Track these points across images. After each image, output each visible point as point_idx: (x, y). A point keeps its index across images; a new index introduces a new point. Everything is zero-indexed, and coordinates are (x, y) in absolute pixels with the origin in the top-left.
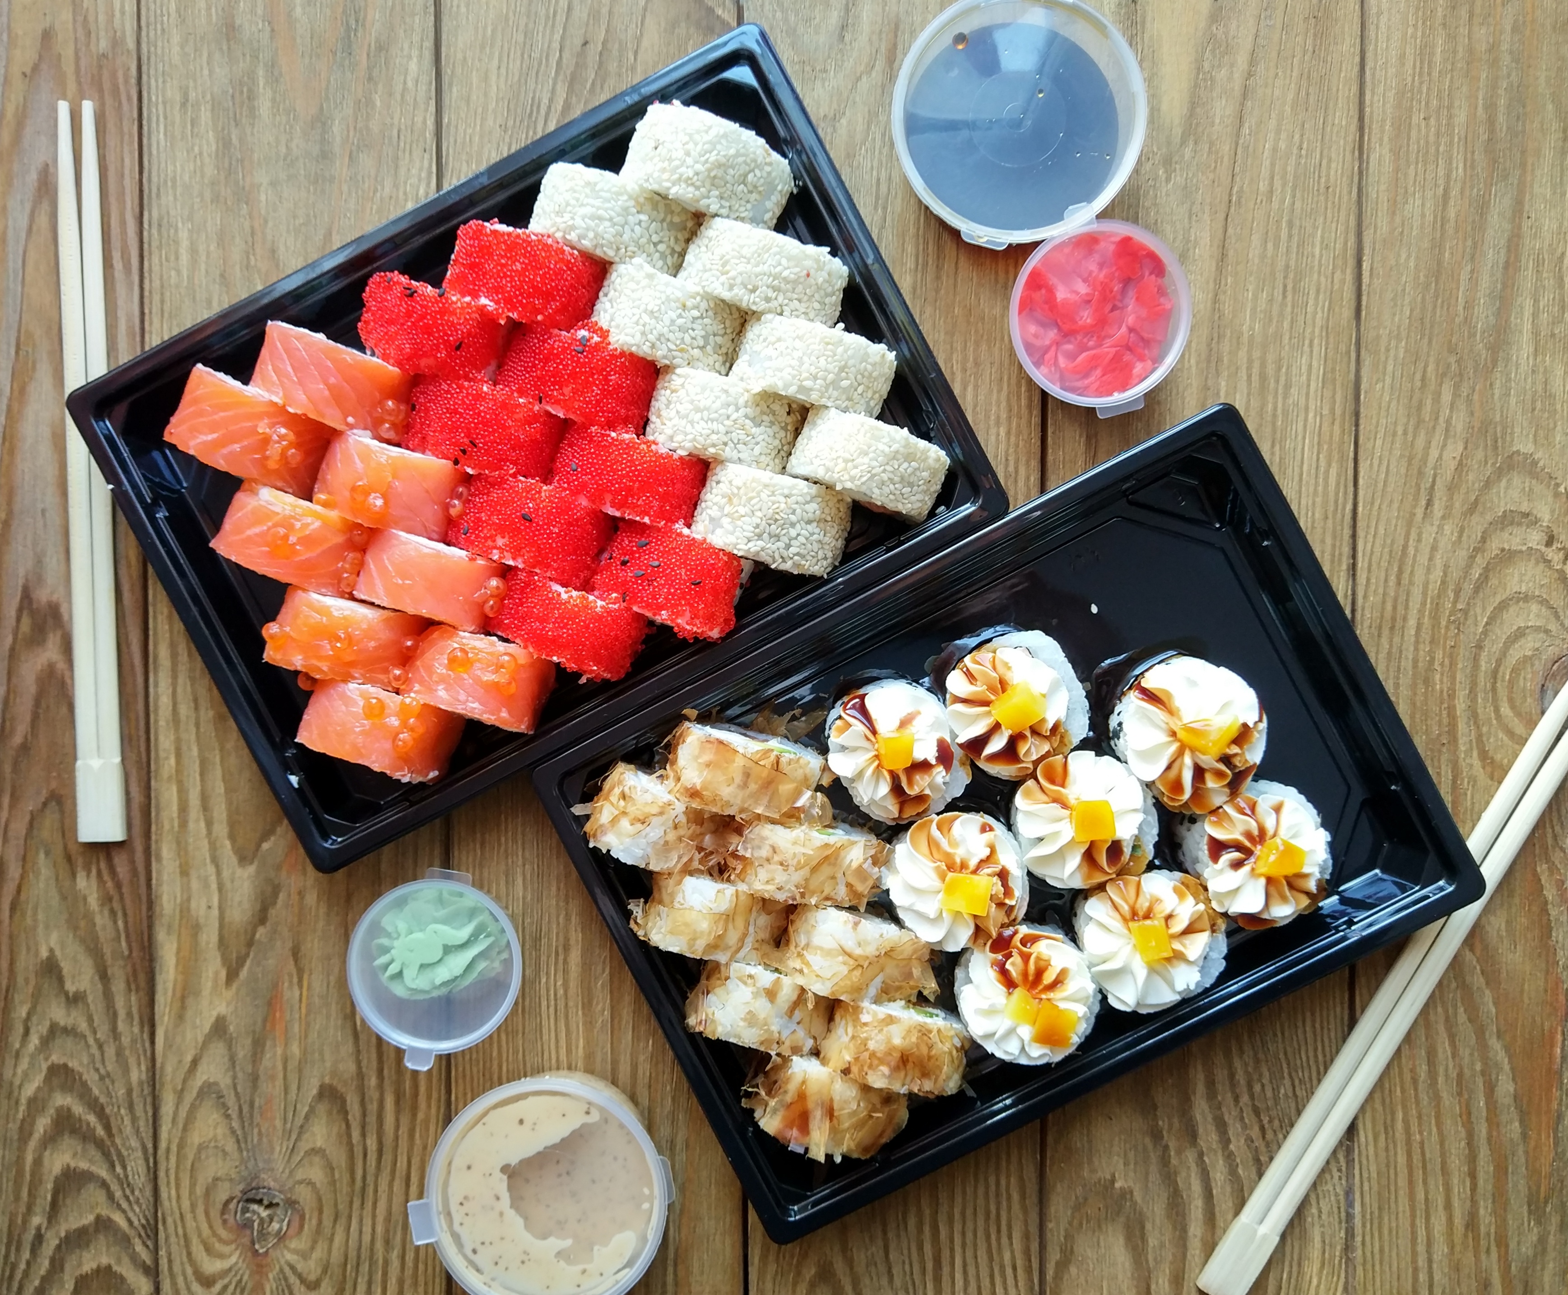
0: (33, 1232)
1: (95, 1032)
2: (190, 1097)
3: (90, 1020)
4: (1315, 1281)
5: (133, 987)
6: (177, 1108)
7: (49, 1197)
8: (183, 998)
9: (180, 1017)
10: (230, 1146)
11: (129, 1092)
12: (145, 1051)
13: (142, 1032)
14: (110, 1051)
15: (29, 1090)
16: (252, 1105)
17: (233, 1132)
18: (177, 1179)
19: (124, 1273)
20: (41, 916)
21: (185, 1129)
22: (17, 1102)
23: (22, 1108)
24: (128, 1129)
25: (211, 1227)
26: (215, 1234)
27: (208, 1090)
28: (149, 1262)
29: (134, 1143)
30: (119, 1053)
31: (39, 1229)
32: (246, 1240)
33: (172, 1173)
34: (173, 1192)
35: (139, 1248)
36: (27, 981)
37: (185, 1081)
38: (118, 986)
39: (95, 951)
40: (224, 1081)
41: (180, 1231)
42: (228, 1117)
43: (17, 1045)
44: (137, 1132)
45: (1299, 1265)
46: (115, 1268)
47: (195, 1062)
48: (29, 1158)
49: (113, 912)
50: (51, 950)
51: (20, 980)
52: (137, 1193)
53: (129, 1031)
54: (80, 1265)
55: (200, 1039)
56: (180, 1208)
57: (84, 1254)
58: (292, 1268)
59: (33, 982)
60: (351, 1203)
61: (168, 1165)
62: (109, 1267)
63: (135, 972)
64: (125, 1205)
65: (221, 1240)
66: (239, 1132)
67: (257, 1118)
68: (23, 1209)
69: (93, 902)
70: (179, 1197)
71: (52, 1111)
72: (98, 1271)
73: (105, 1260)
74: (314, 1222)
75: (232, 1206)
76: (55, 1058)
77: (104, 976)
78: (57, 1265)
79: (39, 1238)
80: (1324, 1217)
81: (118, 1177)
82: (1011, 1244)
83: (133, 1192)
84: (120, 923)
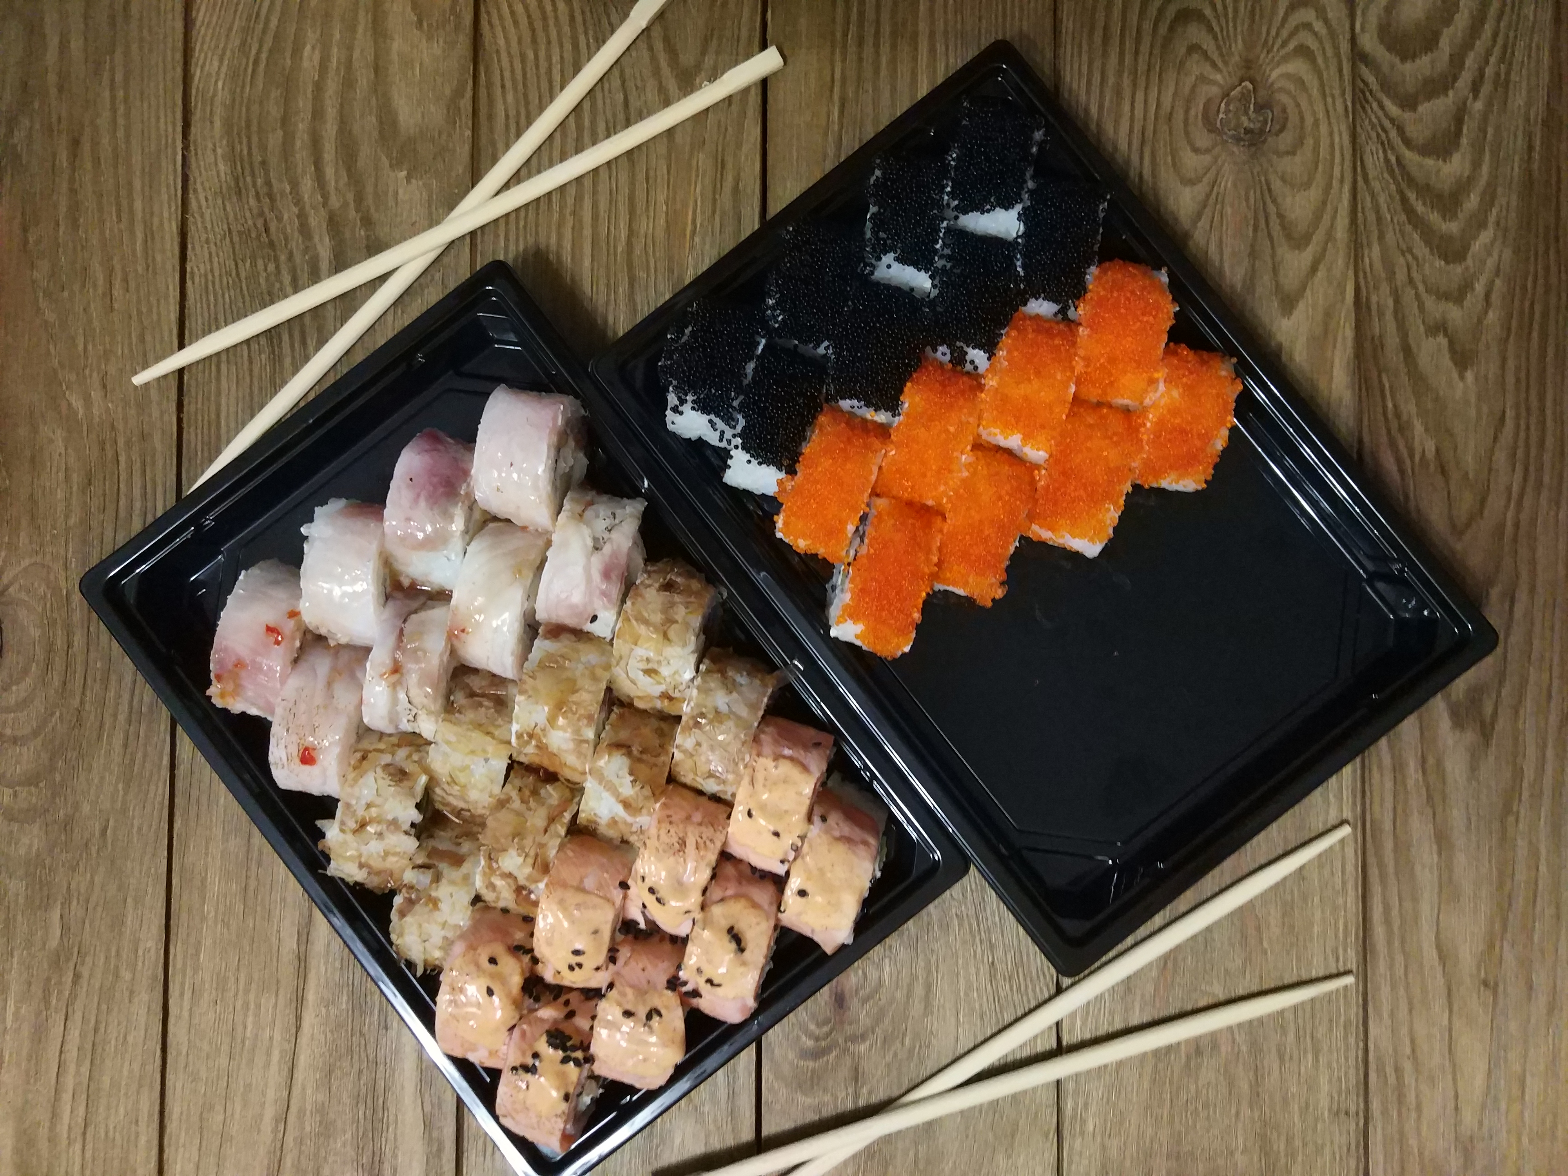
0: (1481, 95)
1: (1417, 296)
2: (1319, 236)
3: (1421, 307)
4: (220, 84)
5: (1377, 342)
6: (1332, 225)
7: (1465, 131)
8: (1326, 331)
9: (1328, 315)
10: (1277, 185)
11: (1381, 237)
12: (1365, 277)
13: (1368, 299)
14: (1401, 276)
15: (1486, 236)
16: (1256, 228)
17: (1274, 201)
18: (1332, 154)
19: (1387, 54)
20: (1473, 412)
21: (1324, 203)
22: (1498, 223)
23: (1492, 218)
24: (1382, 199)
25: (1298, 105)
26: (1294, 98)
27: (1299, 242)
28: (1363, 67)
29: (1376, 185)
30: (1391, 275)
31: (1476, 97)
32: (1262, 93)
33: (1337, 160)
34: (1337, 140)
35: (1371, 79)
36: (1488, 347)
37: (1325, 250)
38: (1392, 341)
39: (1417, 378)
40: (1285, 252)
41: (1329, 100)
42: (1280, 216)
43: (1498, 282)
44: (1373, 196)
45: (234, 100)
46: (1397, 60)
47: (1314, 269)
48: (1485, 169)
49: (1398, 415)
50: (1462, 377)
51: (1494, 350)
52: (1374, 135)
53: (1382, 298)
54: (1433, 62)
55: (1308, 292)
56: (1330, 123)
57: (1428, 73)
58: (1214, 65)
59: (1481, 346)
60: (1155, 132)
61: (1341, 168)
62: (1403, 59)
63: (1375, 357)
64: (1387, 124)
65: (1289, 93)
66: (1269, 201)
67: (1250, 215)
68: (1493, 119)
69: (1418, 428)
70: (1331, 134)
71: (1460, 215)
72: (1414, 57)
73: (1408, 66)
74: (1192, 112)
75: (1277, 127)
76: (1458, 269)
77: (1407, 351)
78: (1457, 61)
79: (1476, 88)
80: (210, 146)
81: (1392, 148)
82: (506, 110)
83: (1378, 136)
84: (1390, 405)
